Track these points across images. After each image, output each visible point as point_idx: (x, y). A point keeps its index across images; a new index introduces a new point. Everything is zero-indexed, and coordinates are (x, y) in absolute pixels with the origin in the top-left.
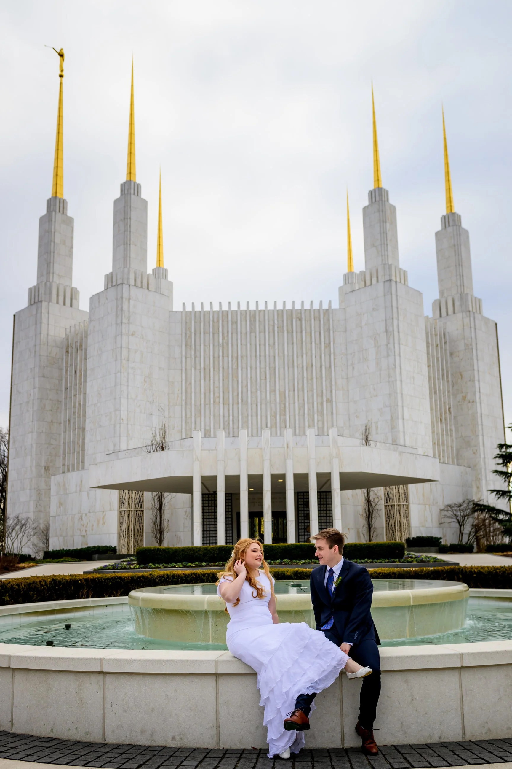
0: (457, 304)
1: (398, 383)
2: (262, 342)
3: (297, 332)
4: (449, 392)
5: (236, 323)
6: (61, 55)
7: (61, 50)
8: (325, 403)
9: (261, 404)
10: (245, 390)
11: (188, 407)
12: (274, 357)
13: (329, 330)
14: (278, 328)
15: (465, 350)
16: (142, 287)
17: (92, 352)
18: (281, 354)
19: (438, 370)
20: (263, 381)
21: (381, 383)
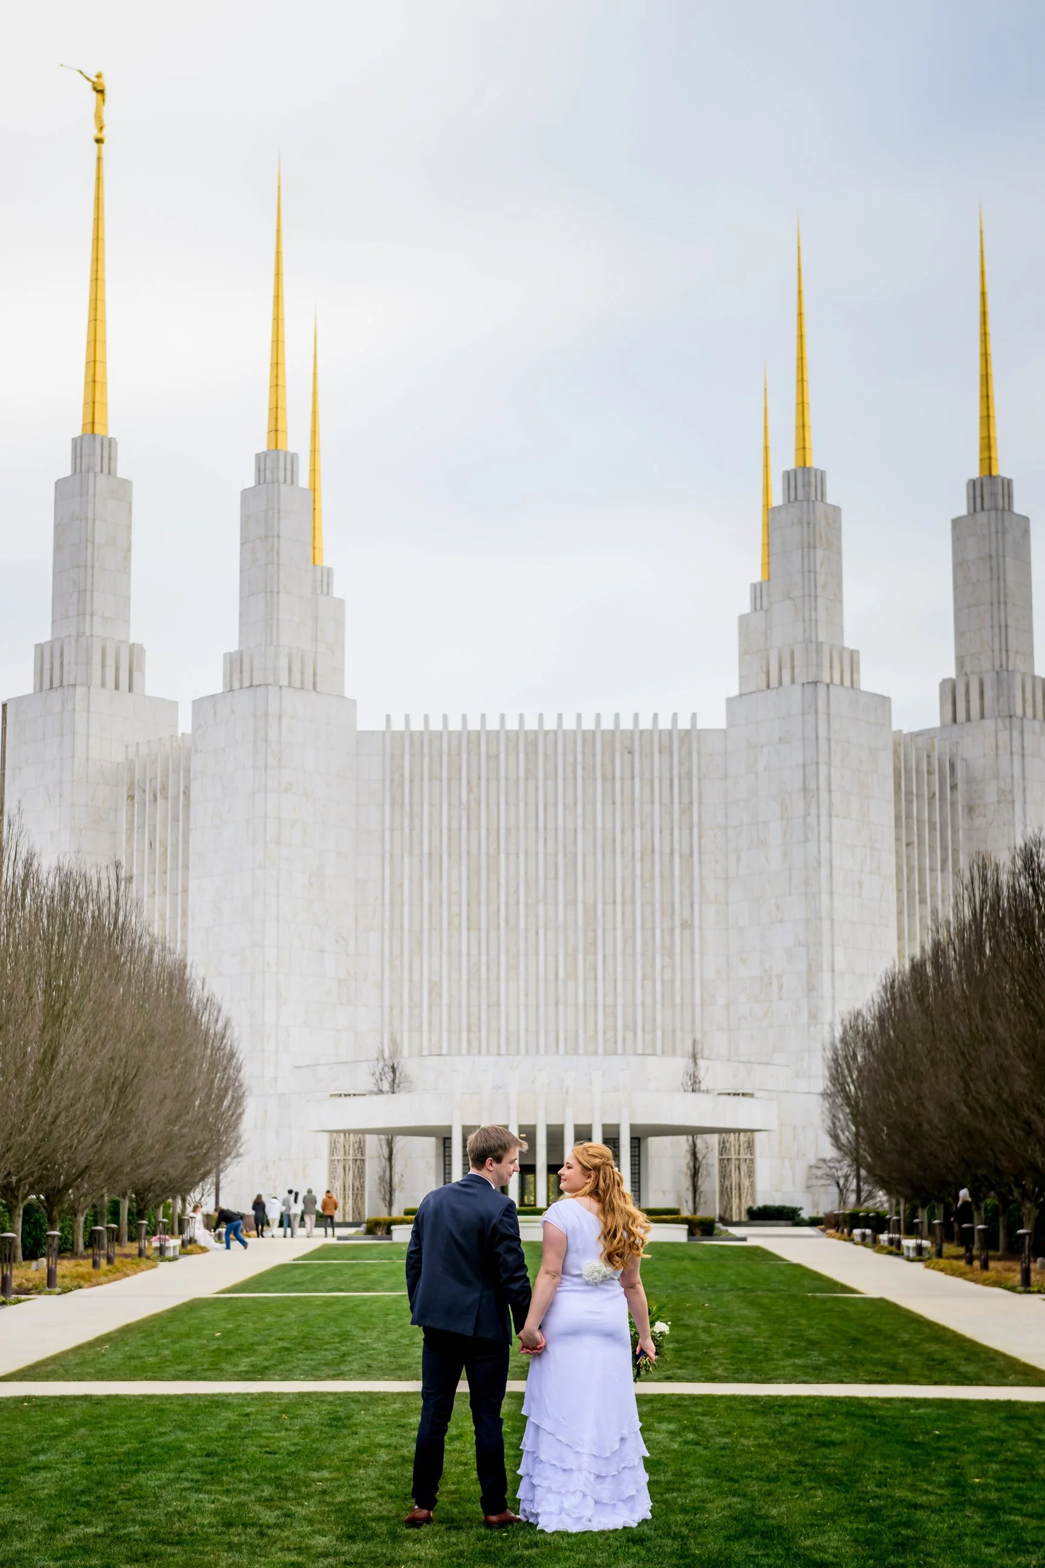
0: (989, 693)
1: (825, 897)
2: (551, 799)
3: (622, 779)
5: (497, 756)
6: (99, 90)
7: (100, 77)
8: (677, 932)
9: (546, 930)
10: (512, 899)
11: (397, 933)
12: (575, 830)
13: (690, 774)
14: (584, 768)
15: (999, 801)
16: (302, 686)
17: (201, 814)
18: (589, 827)
19: (933, 850)
20: (550, 883)
21: (790, 894)
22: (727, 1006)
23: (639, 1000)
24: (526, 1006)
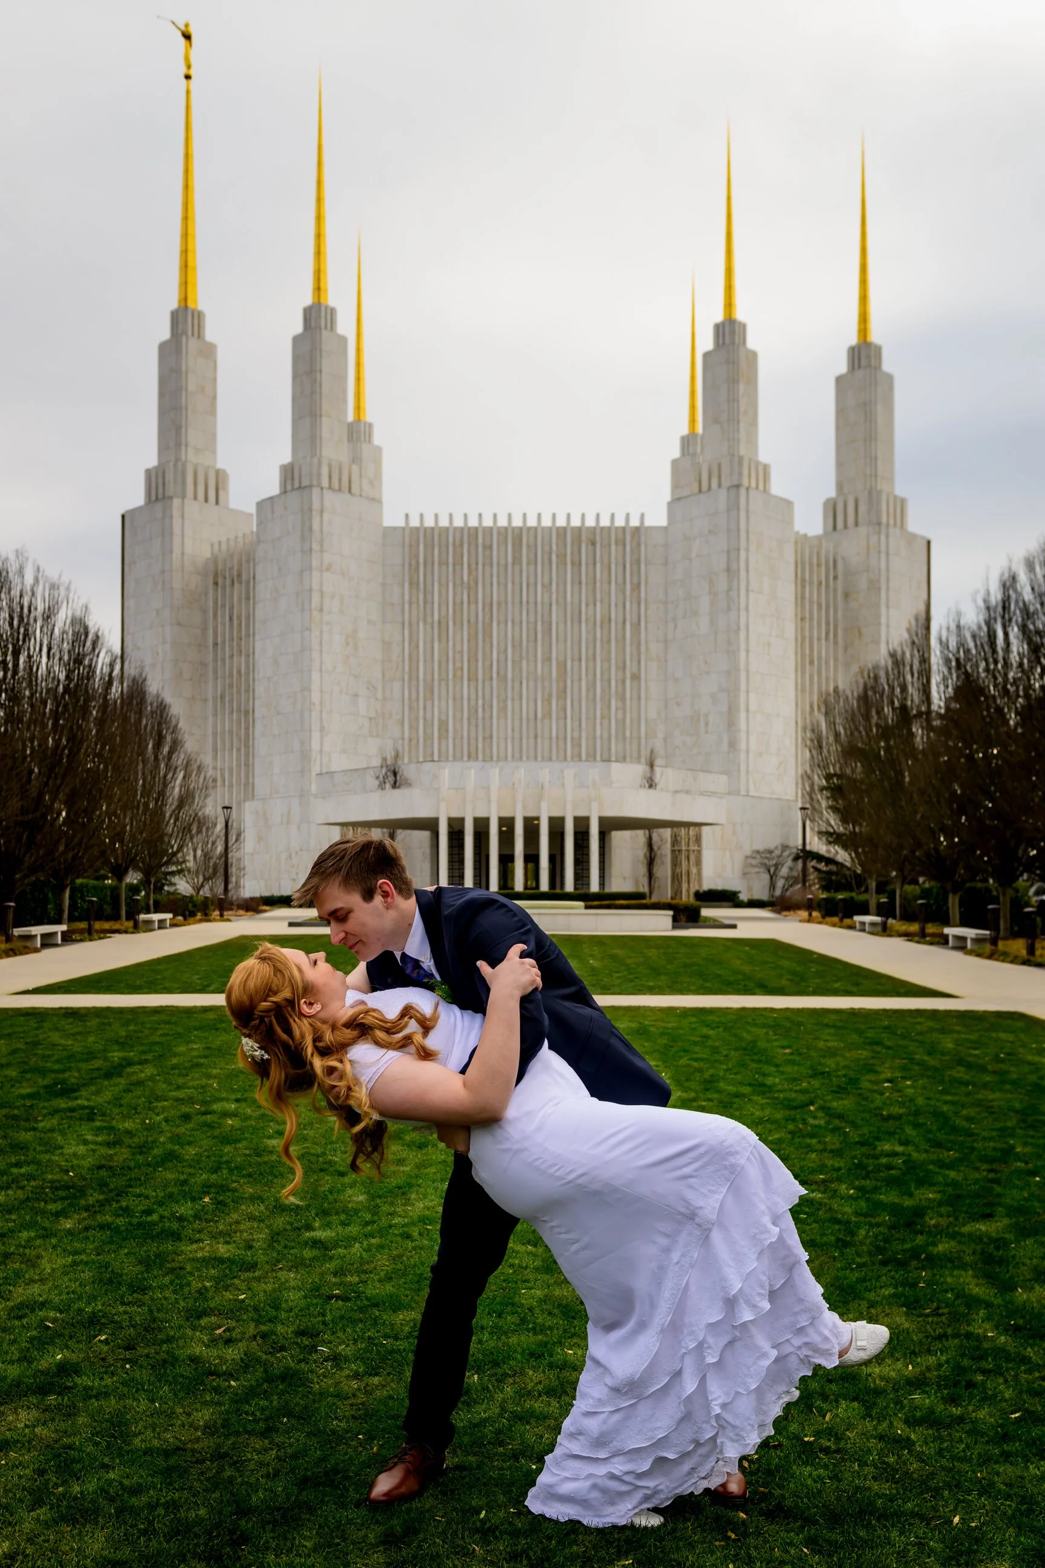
0: (862, 508)
1: (743, 654)
2: (532, 580)
3: (587, 564)
4: (836, 660)
5: (491, 547)
6: (187, 37)
7: (187, 26)
8: (628, 682)
9: (528, 680)
10: (502, 657)
11: (414, 683)
12: (551, 605)
13: (638, 561)
14: (557, 556)
15: (869, 589)
16: (340, 490)
17: (263, 590)
18: (561, 600)
19: (819, 624)
20: (531, 644)
21: (716, 652)
22: (665, 740)
23: (598, 733)
24: (513, 738)
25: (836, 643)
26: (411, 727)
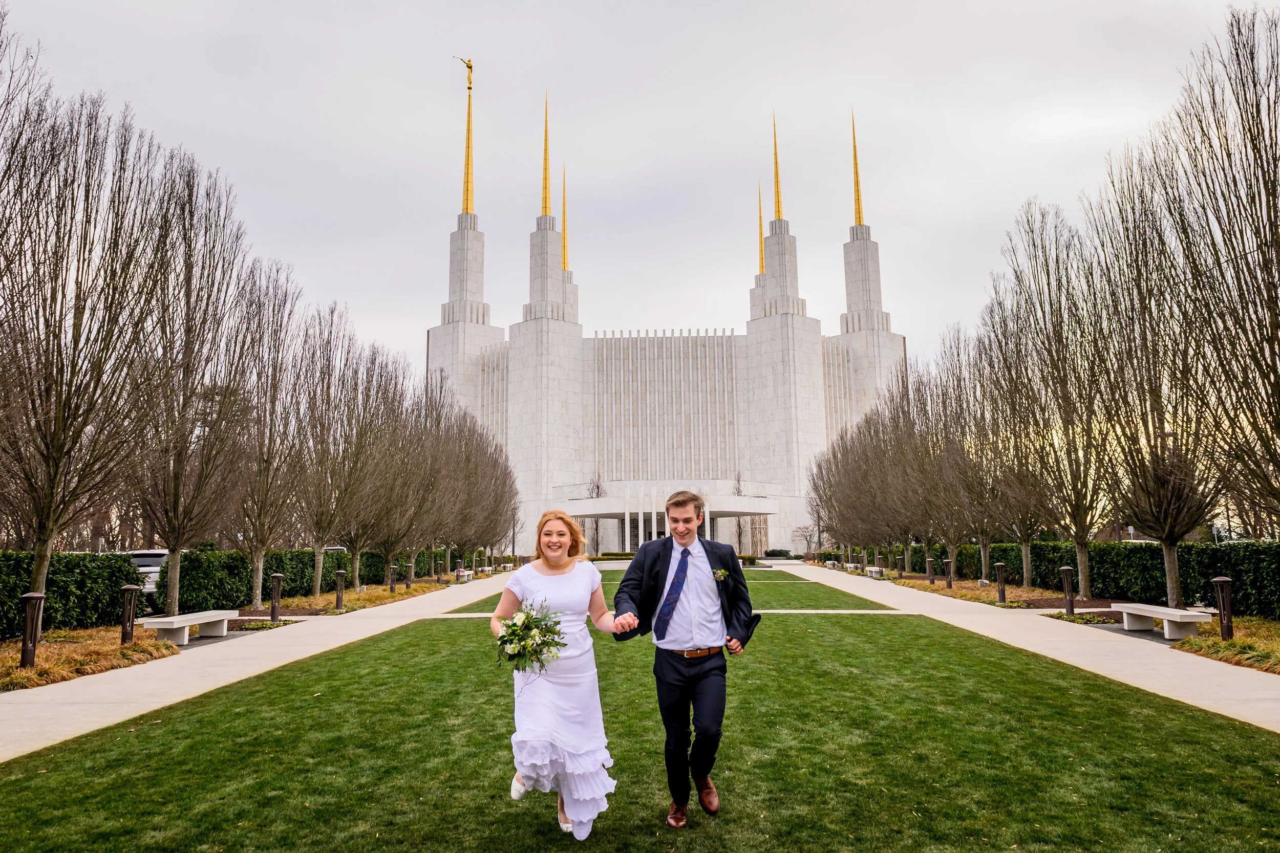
1: (793, 409)
2: (669, 368)
3: (701, 358)
4: (851, 409)
5: (645, 349)
6: (470, 67)
7: (470, 61)
8: (727, 425)
9: (668, 426)
10: (653, 413)
11: (601, 428)
12: (680, 382)
13: (731, 356)
14: (684, 354)
15: (868, 369)
16: (558, 319)
17: (512, 377)
18: (686, 380)
19: (840, 389)
21: (777, 409)
22: (750, 459)
23: (710, 457)
24: (659, 460)
25: (851, 399)
26: (599, 455)
